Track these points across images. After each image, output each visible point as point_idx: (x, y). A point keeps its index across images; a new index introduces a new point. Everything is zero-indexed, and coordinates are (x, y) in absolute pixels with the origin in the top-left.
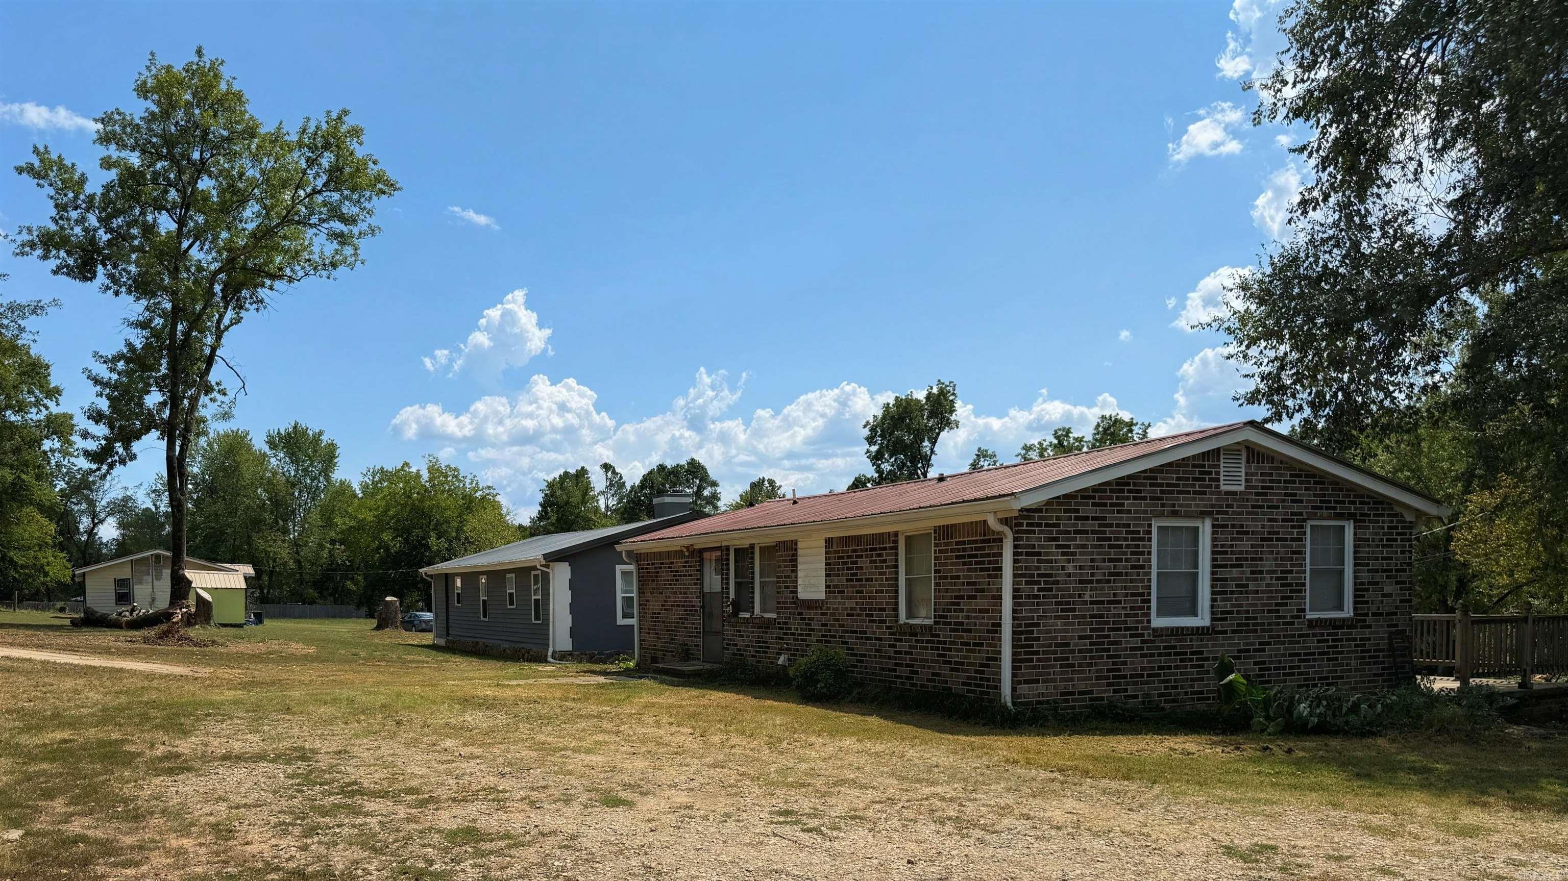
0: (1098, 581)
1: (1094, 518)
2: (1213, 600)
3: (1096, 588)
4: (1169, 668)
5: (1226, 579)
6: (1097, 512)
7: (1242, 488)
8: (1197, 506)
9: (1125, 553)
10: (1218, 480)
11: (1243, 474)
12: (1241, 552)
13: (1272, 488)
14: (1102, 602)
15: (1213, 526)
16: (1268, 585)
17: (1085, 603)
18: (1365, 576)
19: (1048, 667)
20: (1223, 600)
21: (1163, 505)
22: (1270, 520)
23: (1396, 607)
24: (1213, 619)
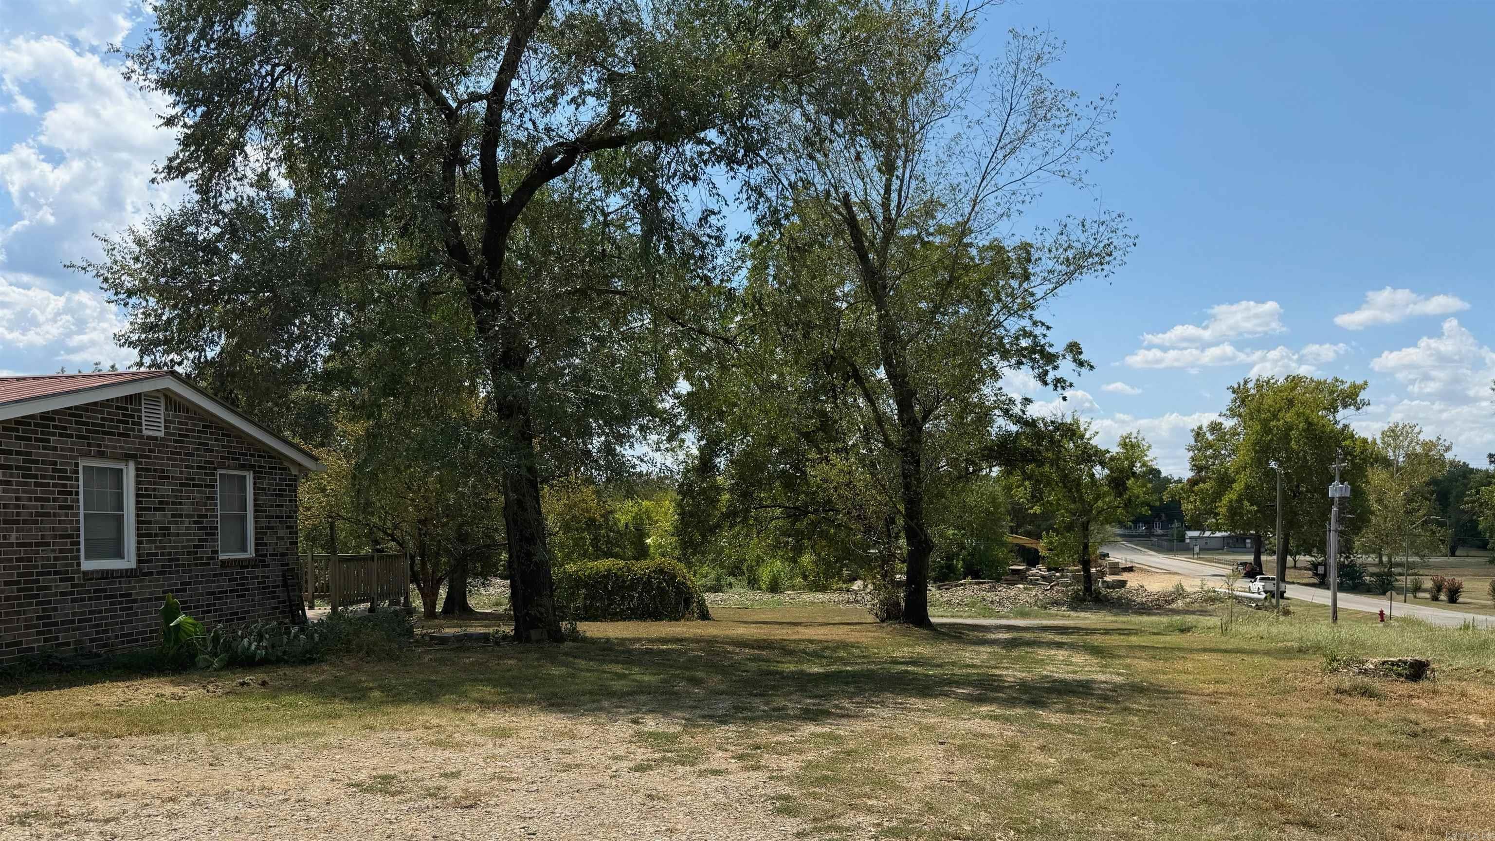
0: (25, 522)
1: (18, 453)
2: (139, 543)
3: (22, 530)
4: (100, 612)
5: (150, 522)
6: (21, 446)
7: (162, 434)
8: (122, 448)
9: (53, 492)
10: (140, 424)
11: (162, 421)
12: (163, 496)
13: (187, 436)
14: (30, 545)
15: (137, 469)
16: (187, 528)
17: (11, 545)
18: (264, 522)
20: (148, 542)
21: (89, 445)
22: (187, 467)
23: (287, 549)
24: (139, 562)
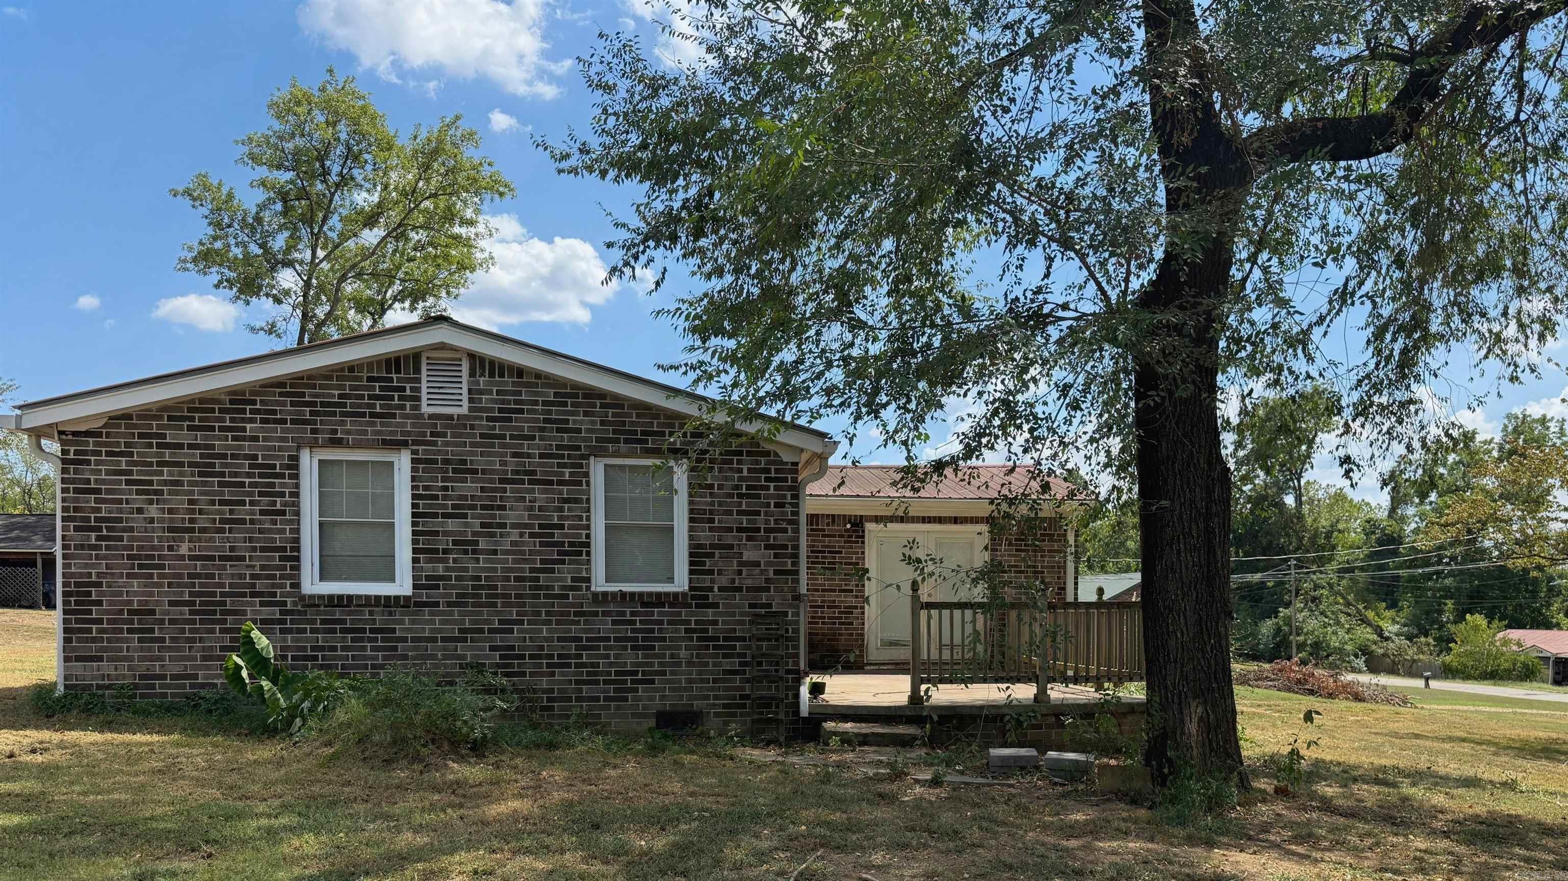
0: (203, 530)
1: (190, 447)
2: (415, 561)
3: (200, 540)
4: (334, 649)
5: (437, 533)
6: (200, 437)
7: (464, 410)
8: (379, 433)
9: (251, 494)
10: (418, 399)
11: (465, 391)
12: (461, 498)
13: (521, 411)
14: (212, 558)
15: (414, 461)
16: (513, 543)
17: (182, 558)
18: (706, 536)
19: (118, 640)
20: (430, 561)
21: (314, 431)
22: (515, 455)
23: (767, 580)
24: (415, 587)
